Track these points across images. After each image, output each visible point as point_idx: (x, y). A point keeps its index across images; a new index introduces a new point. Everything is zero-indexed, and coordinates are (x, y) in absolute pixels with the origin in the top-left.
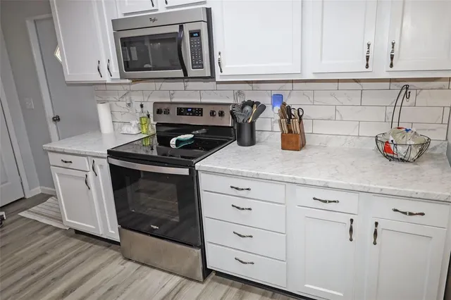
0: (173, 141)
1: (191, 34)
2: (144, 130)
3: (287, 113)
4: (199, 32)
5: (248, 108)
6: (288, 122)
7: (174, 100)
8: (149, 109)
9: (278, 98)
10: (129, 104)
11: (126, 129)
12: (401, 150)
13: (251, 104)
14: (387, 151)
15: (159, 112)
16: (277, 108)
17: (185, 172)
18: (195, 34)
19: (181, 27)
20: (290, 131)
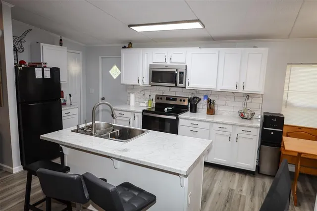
0: (166, 109)
1: (180, 73)
2: (150, 105)
3: (209, 101)
4: (183, 73)
5: (195, 99)
6: (210, 105)
7: (164, 94)
8: (154, 97)
9: (206, 97)
10: (144, 95)
11: (142, 104)
12: (246, 115)
13: (197, 98)
14: (242, 116)
15: (158, 98)
16: (206, 100)
17: (175, 118)
18: (181, 73)
19: (177, 70)
20: (210, 108)
